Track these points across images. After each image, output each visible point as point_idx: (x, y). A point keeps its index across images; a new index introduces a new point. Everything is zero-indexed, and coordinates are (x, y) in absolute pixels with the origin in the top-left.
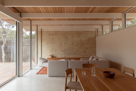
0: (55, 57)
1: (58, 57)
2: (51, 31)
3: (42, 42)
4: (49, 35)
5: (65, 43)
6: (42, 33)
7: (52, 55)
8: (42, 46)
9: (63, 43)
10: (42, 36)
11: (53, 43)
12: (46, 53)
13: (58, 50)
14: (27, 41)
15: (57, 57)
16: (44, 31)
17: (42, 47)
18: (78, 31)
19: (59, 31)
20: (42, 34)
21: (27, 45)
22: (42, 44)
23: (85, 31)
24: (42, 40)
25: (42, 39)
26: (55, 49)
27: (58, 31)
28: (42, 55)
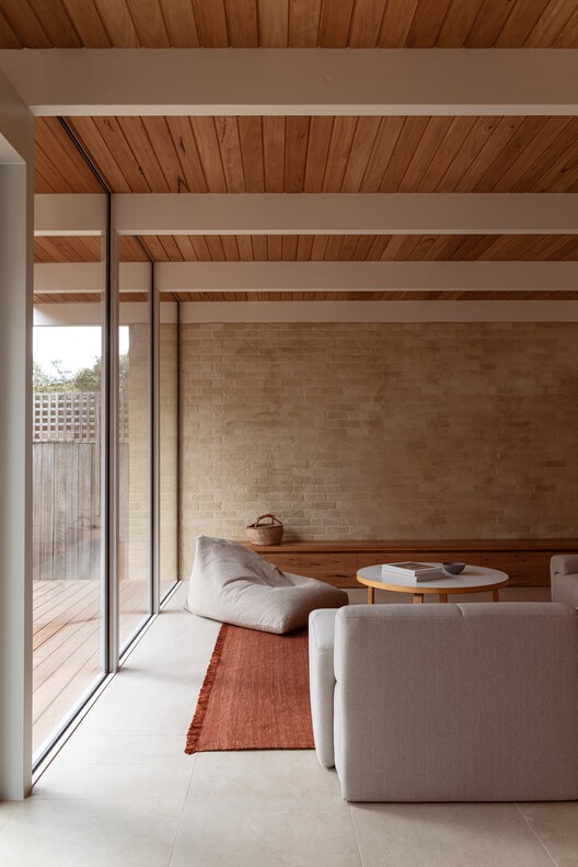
0: (295, 540)
1: (318, 537)
2: (257, 325)
3: (186, 409)
4: (240, 351)
5: (374, 423)
6: (187, 336)
7: (267, 521)
8: (185, 443)
9: (356, 424)
10: (186, 365)
11: (273, 424)
12: (219, 506)
13: (318, 482)
14: (56, 409)
15: (305, 536)
16: (198, 325)
17: (187, 456)
18: (483, 324)
19: (323, 324)
20: (187, 350)
21: (59, 436)
22: (187, 431)
23: (538, 324)
24: (187, 397)
25: (186, 386)
26: (296, 471)
27: (313, 324)
28: (185, 523)
